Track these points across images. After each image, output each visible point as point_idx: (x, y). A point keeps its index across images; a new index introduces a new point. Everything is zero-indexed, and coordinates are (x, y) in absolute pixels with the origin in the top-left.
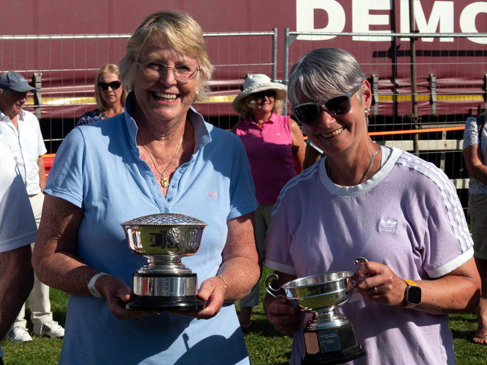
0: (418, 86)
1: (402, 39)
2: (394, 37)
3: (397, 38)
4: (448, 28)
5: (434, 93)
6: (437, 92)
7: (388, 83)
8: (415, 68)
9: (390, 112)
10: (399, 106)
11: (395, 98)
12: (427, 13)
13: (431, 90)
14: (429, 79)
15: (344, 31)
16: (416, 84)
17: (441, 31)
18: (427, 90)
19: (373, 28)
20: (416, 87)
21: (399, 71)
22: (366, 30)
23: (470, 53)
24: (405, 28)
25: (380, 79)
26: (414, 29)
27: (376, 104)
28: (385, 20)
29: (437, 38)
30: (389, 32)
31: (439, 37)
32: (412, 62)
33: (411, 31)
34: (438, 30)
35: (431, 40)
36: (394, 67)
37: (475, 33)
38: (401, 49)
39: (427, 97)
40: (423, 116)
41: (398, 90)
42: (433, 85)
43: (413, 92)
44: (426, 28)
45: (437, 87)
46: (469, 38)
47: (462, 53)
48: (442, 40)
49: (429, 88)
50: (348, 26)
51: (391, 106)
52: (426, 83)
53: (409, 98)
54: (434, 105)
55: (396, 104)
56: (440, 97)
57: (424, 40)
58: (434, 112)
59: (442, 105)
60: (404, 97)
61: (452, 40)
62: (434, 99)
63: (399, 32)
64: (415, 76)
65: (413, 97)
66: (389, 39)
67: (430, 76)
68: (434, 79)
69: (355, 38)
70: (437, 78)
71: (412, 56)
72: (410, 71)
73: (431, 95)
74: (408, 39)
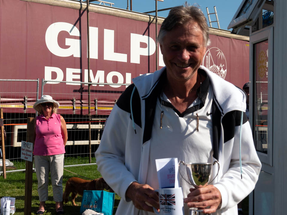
0: (91, 103)
1: (85, 85)
2: (82, 84)
3: (83, 84)
4: (102, 81)
5: (96, 106)
6: (98, 106)
7: (79, 102)
8: (90, 96)
9: (80, 113)
10: (83, 111)
11: (81, 108)
12: (95, 75)
13: (95, 105)
14: (95, 101)
15: (63, 81)
16: (90, 102)
17: (100, 82)
18: (94, 105)
19: (74, 80)
20: (90, 104)
21: (83, 97)
22: (72, 81)
23: (109, 92)
24: (86, 80)
25: (76, 100)
26: (90, 81)
27: (75, 110)
28: (78, 77)
29: (98, 85)
30: (80, 82)
31: (99, 84)
32: (89, 94)
33: (89, 82)
34: (98, 82)
35: (96, 85)
36: (82, 96)
37: (112, 83)
38: (84, 89)
39: (94, 108)
40: (92, 115)
41: (82, 105)
42: (96, 103)
43: (89, 106)
44: (94, 81)
45: (98, 104)
46: (110, 85)
47: (106, 92)
48: (100, 85)
49: (95, 104)
50: (65, 79)
51: (80, 111)
52: (94, 102)
53: (87, 108)
54: (97, 111)
55: (82, 110)
56: (99, 108)
57: (93, 85)
58: (97, 114)
59: (99, 111)
60: (85, 107)
61: (103, 86)
62: (97, 108)
63: (84, 82)
64: (90, 99)
65: (89, 107)
66: (80, 84)
67: (95, 99)
68: (97, 101)
69: (67, 84)
70: (98, 100)
71: (89, 92)
72: (88, 97)
73: (95, 107)
74: (88, 85)
